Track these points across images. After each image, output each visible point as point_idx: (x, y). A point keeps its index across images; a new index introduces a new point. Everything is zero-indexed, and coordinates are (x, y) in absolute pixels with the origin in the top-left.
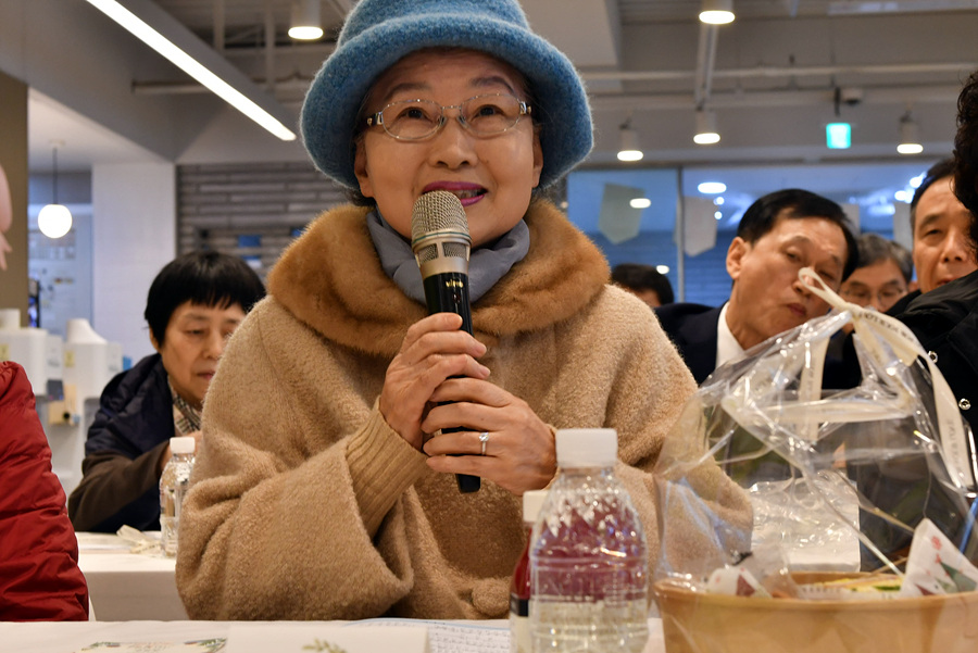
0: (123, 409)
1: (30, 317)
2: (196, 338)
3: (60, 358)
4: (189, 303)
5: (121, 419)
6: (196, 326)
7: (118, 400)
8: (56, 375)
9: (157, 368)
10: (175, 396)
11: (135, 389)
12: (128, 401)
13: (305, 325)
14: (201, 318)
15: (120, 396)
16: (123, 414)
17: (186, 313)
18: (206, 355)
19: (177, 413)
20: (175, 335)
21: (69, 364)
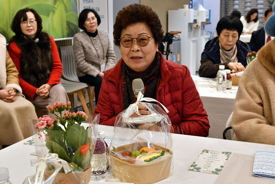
0: (209, 50)
1: (190, 3)
2: (226, 37)
3: (196, 15)
4: (226, 29)
5: (209, 53)
6: (227, 34)
7: (208, 48)
8: (195, 18)
9: (217, 40)
10: (221, 47)
11: (212, 45)
12: (210, 48)
13: (265, 67)
14: (228, 33)
15: (209, 47)
16: (209, 52)
17: (225, 31)
18: (228, 41)
19: (221, 51)
20: (222, 35)
21: (198, 15)
